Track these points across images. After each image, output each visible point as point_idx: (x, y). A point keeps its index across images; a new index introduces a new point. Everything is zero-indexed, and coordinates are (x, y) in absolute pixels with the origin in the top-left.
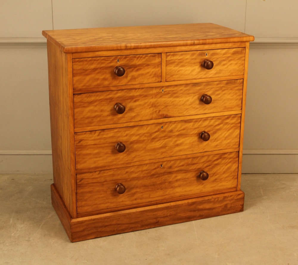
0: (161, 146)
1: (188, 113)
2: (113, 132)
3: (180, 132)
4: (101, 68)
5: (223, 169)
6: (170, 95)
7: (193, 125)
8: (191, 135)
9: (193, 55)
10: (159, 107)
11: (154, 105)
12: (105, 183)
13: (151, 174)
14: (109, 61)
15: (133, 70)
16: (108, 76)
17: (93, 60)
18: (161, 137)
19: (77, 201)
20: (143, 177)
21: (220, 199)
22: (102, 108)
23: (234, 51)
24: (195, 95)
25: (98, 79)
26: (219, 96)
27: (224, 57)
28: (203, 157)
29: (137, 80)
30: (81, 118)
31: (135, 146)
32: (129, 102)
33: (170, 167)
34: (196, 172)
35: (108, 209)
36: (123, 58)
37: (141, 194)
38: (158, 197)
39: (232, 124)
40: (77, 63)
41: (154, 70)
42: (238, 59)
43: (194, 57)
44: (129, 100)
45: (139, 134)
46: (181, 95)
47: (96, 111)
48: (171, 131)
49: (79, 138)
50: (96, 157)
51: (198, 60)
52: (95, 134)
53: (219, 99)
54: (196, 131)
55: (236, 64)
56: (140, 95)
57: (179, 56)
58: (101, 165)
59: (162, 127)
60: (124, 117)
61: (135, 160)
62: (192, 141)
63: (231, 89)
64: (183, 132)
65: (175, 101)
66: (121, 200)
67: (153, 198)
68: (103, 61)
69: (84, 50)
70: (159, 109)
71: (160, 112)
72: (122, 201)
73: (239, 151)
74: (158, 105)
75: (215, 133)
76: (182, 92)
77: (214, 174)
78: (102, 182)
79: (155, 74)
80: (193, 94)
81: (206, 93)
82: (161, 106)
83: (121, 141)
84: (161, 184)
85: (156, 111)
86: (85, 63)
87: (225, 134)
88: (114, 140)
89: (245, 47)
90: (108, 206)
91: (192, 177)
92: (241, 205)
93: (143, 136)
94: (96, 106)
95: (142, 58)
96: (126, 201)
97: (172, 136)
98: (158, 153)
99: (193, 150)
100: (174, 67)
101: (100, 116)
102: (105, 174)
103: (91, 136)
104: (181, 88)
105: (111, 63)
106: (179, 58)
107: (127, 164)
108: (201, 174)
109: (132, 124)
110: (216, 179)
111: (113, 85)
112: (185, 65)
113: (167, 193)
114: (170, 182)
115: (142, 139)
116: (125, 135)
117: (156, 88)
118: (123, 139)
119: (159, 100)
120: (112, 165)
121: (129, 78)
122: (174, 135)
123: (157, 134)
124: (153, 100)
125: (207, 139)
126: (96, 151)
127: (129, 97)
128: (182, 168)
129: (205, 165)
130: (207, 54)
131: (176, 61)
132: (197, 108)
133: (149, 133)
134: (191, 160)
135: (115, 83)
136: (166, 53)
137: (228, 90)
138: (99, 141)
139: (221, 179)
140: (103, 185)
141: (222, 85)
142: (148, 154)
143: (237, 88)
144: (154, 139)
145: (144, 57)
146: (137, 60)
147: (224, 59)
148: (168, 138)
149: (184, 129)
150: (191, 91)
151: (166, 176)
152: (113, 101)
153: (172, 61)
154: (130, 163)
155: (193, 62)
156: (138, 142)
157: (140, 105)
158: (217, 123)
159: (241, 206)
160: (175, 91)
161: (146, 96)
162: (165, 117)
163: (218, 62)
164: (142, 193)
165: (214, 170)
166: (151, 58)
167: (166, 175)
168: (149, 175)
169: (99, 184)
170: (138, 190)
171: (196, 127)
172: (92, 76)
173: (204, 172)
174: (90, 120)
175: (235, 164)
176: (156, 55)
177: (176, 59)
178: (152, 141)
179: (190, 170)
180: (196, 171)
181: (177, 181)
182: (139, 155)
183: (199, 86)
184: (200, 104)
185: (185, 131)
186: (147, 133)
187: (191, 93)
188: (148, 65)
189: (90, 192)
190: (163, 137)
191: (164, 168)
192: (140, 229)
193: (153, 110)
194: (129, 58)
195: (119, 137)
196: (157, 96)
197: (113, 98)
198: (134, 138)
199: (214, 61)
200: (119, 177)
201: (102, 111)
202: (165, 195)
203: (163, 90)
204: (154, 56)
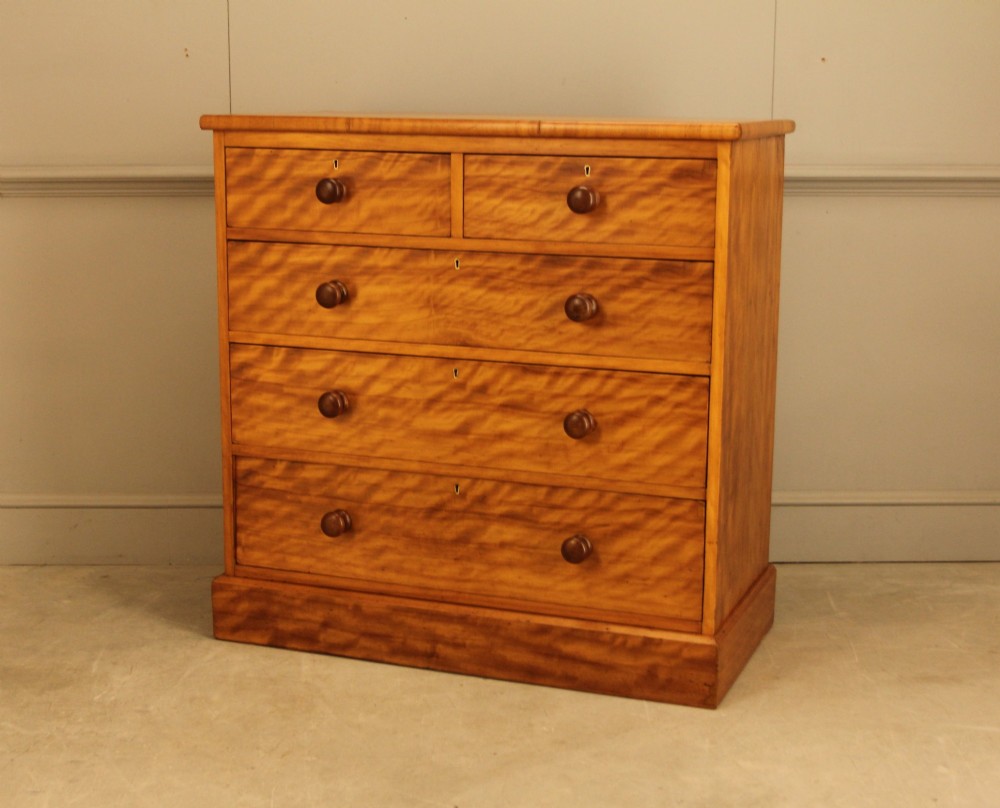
0: (453, 427)
1: (532, 341)
2: (322, 360)
3: (508, 398)
6: (476, 279)
7: (550, 384)
8: (544, 413)
9: (545, 166)
10: (447, 311)
11: (432, 303)
12: (305, 499)
13: (427, 506)
15: (376, 192)
17: (274, 155)
18: (452, 402)
19: (236, 528)
20: (405, 511)
21: (630, 643)
23: (675, 169)
25: (284, 208)
27: (643, 185)
28: (582, 491)
29: (383, 222)
30: (247, 306)
31: (383, 412)
32: (367, 283)
33: (482, 500)
35: (309, 573)
36: (349, 158)
37: (399, 557)
38: (444, 578)
39: (679, 405)
41: (430, 199)
42: (693, 195)
43: (548, 174)
44: (366, 277)
45: (391, 380)
46: (510, 284)
48: (483, 390)
49: (240, 358)
50: (281, 421)
51: (562, 186)
52: (277, 355)
53: (633, 315)
54: (557, 406)
55: (687, 210)
56: (394, 268)
57: (504, 168)
58: (292, 444)
60: (350, 324)
61: (381, 452)
62: (546, 435)
63: (673, 291)
64: (518, 398)
65: (492, 300)
66: (344, 558)
67: (432, 578)
68: (298, 162)
70: (449, 316)
71: (450, 325)
72: (347, 564)
73: (705, 501)
74: (443, 303)
76: (512, 274)
77: (622, 555)
79: (434, 212)
80: (546, 288)
81: (591, 291)
82: (454, 307)
84: (456, 542)
85: (440, 321)
86: (257, 162)
89: (716, 160)
90: (311, 566)
92: (705, 684)
93: (403, 388)
94: (280, 279)
95: (397, 164)
96: (355, 566)
97: (485, 405)
98: (445, 448)
99: (548, 464)
100: (489, 197)
101: (289, 309)
102: (305, 474)
104: (509, 264)
105: (317, 167)
106: (504, 173)
107: (361, 458)
109: (371, 347)
110: (627, 576)
111: (324, 229)
112: (521, 195)
113: (473, 575)
114: (482, 546)
115: (400, 394)
117: (439, 252)
119: (449, 289)
120: (321, 452)
121: (364, 214)
122: (492, 404)
123: (441, 388)
127: (366, 268)
128: (519, 510)
129: (591, 521)
130: (587, 169)
131: (494, 179)
133: (419, 382)
134: (544, 491)
135: (328, 223)
136: (465, 154)
137: (661, 292)
138: (287, 377)
139: (644, 579)
141: (639, 273)
142: (416, 442)
143: (693, 289)
144: (433, 401)
145: (403, 160)
146: (384, 166)
147: (644, 189)
148: (474, 409)
149: (519, 391)
150: (542, 278)
151: (472, 523)
152: (322, 273)
153: (481, 180)
154: (367, 458)
155: (546, 190)
156: (388, 401)
157: (393, 296)
159: (707, 688)
160: (493, 271)
161: (408, 272)
162: (464, 344)
163: (622, 198)
164: (401, 553)
165: (621, 544)
166: (424, 163)
170: (391, 543)
171: (560, 391)
175: (691, 542)
176: (438, 157)
177: (494, 176)
179: (543, 523)
180: (561, 531)
182: (392, 440)
183: (567, 265)
185: (524, 396)
187: (541, 285)
188: (415, 185)
189: (268, 514)
190: (457, 402)
191: (463, 496)
192: (386, 659)
193: (429, 316)
194: (362, 160)
195: (337, 376)
196: (441, 277)
197: (322, 265)
198: (379, 389)
199: (613, 193)
200: (340, 492)
201: (295, 295)
203: (457, 262)
204: (430, 161)
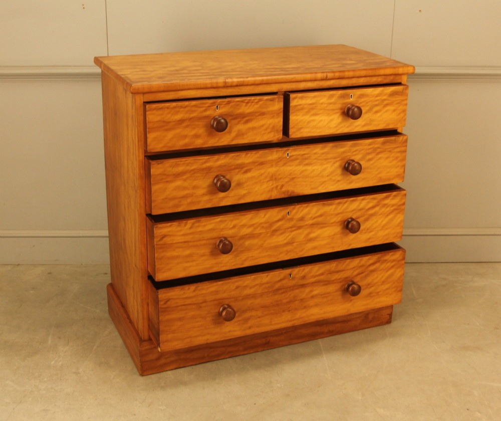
0: (285, 242)
1: (324, 188)
2: (214, 223)
3: (314, 220)
4: (190, 119)
5: (382, 277)
6: (298, 161)
7: (335, 209)
8: (332, 223)
9: (331, 96)
10: (282, 180)
11: (274, 178)
12: (204, 305)
13: (274, 289)
14: (204, 109)
15: (240, 121)
16: (201, 131)
17: (178, 107)
18: (286, 229)
20: (262, 295)
22: (195, 183)
23: (391, 92)
24: (337, 161)
25: (185, 136)
26: (372, 162)
27: (376, 101)
29: (245, 136)
30: (163, 199)
31: (247, 243)
32: (237, 174)
33: (304, 277)
34: (341, 284)
36: (225, 103)
37: (258, 320)
39: (393, 205)
40: (154, 112)
41: (271, 121)
42: (398, 103)
43: (333, 100)
44: (237, 171)
45: (253, 225)
46: (315, 161)
47: (185, 188)
48: (302, 219)
49: (161, 232)
50: (187, 262)
51: (339, 106)
52: (185, 225)
54: (339, 218)
55: (394, 111)
56: (254, 163)
57: (311, 100)
59: (288, 213)
60: (228, 197)
61: (247, 263)
62: (333, 233)
63: (390, 151)
64: (320, 219)
65: (306, 170)
66: (227, 329)
67: (276, 324)
68: (194, 109)
69: (162, 89)
70: (283, 183)
71: (284, 187)
72: (229, 332)
74: (280, 177)
75: (367, 220)
76: (316, 156)
77: (369, 284)
78: (198, 304)
79: (274, 127)
80: (333, 160)
81: (353, 158)
82: (286, 178)
83: (225, 236)
84: (289, 303)
85: (277, 187)
86: (167, 111)
87: (382, 221)
88: (215, 234)
90: (208, 339)
91: (336, 291)
92: (388, 314)
93: (259, 228)
94: (185, 180)
95: (253, 104)
96: (234, 331)
97: (303, 226)
98: (281, 253)
99: (333, 247)
100: (303, 115)
101: (191, 195)
102: (204, 292)
103: (179, 228)
104: (315, 151)
106: (311, 102)
108: (349, 286)
110: (371, 293)
111: (209, 145)
112: (319, 112)
113: (298, 316)
114: (302, 300)
115: (257, 231)
116: (232, 226)
118: (229, 233)
119: (282, 168)
121: (233, 134)
122: (306, 225)
123: (280, 223)
124: (273, 170)
125: (356, 230)
126: (187, 252)
127: (237, 165)
128: (322, 278)
129: (356, 273)
130: (351, 96)
131: (305, 106)
132: (338, 181)
133: (268, 222)
134: (335, 265)
135: (212, 141)
137: (385, 153)
138: (191, 236)
139: (378, 293)
140: (200, 307)
142: (266, 254)
143: (398, 150)
144: (276, 231)
145: (256, 101)
146: (246, 106)
147: (377, 103)
148: (296, 230)
149: (321, 216)
150: (331, 155)
151: (297, 291)
152: (211, 172)
153: (299, 107)
155: (331, 108)
156: (251, 236)
157: (253, 177)
158: (371, 205)
160: (306, 156)
161: (262, 164)
163: (367, 108)
164: (259, 317)
165: (369, 280)
167: (296, 289)
168: (270, 290)
169: (194, 307)
170: (253, 313)
171: (340, 211)
172: (178, 131)
173: (354, 283)
174: (176, 202)
175: (399, 270)
176: (276, 98)
177: (306, 104)
178: (273, 235)
179: (333, 281)
180: (341, 282)
181: (313, 297)
182: (252, 256)
184: (343, 174)
185: (323, 217)
186: (266, 223)
187: (329, 159)
188: (263, 114)
189: (180, 319)
190: (288, 228)
191: (293, 278)
193: (273, 184)
194: (233, 104)
195: (222, 230)
196: (279, 163)
197: (212, 168)
198: (246, 231)
199: (362, 106)
200: (225, 295)
201: (194, 187)
202: (293, 320)
203: (288, 154)
204: (272, 100)
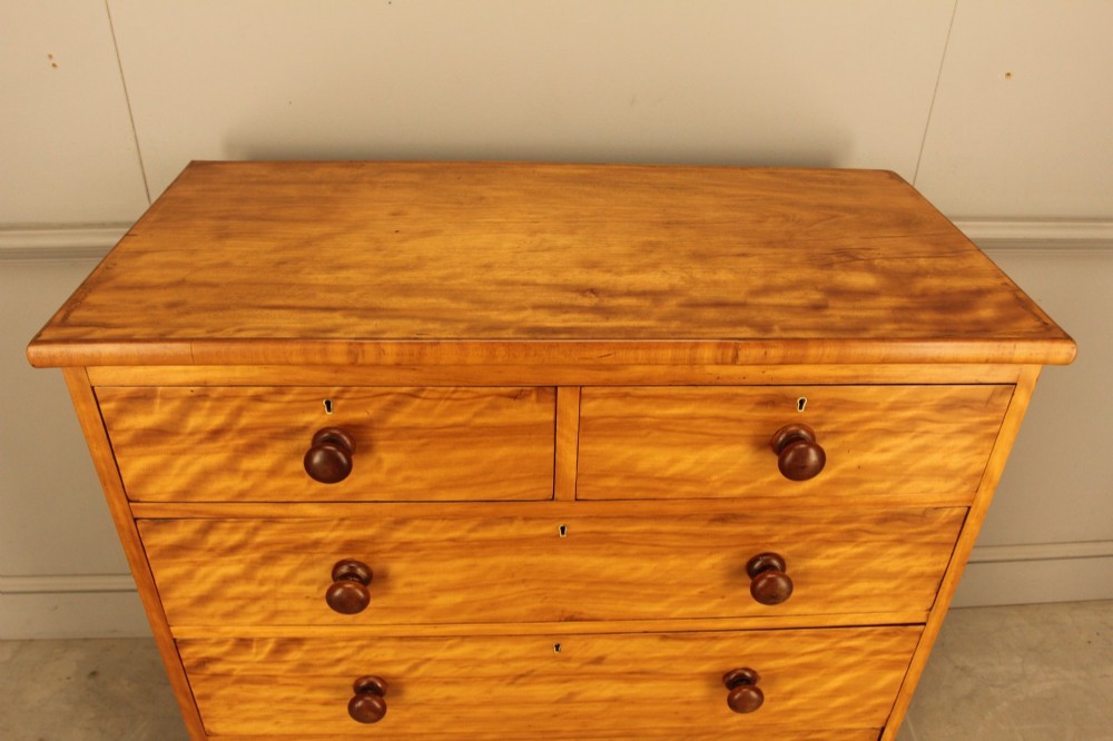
6: (595, 546)
11: (519, 578)
15: (411, 446)
23: (946, 398)
39: (877, 653)
41: (515, 451)
42: (963, 432)
48: (598, 661)
52: (260, 647)
53: (835, 572)
56: (453, 542)
59: (558, 646)
63: (900, 541)
73: (883, 729)
76: (655, 538)
81: (775, 550)
89: (1015, 385)
109: (421, 630)
117: (528, 518)
118: (391, 670)
122: (610, 673)
124: (514, 561)
132: (723, 597)
136: (580, 386)
137: (883, 543)
141: (855, 526)
147: (889, 424)
150: (702, 540)
152: (325, 553)
157: (453, 573)
158: (808, 648)
163: (853, 437)
166: (503, 401)
176: (531, 391)
177: (635, 416)
184: (738, 584)
187: (700, 546)
193: (516, 592)
203: (562, 529)
204: (514, 397)
